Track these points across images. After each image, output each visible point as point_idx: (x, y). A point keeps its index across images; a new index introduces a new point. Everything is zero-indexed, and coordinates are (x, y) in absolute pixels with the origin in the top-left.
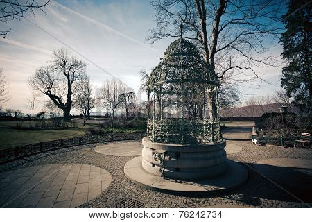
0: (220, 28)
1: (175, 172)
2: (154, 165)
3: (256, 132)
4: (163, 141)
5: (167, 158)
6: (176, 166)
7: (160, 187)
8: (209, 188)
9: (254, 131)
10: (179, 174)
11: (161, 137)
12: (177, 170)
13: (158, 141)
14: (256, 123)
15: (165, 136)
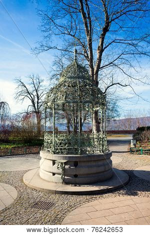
0: (104, 46)
1: (74, 178)
2: (54, 174)
3: (134, 145)
4: (62, 153)
5: (67, 167)
6: (75, 173)
7: (64, 190)
8: (102, 188)
9: (132, 144)
10: (77, 180)
11: (61, 149)
12: (76, 176)
13: (58, 153)
14: (134, 136)
15: (64, 149)
